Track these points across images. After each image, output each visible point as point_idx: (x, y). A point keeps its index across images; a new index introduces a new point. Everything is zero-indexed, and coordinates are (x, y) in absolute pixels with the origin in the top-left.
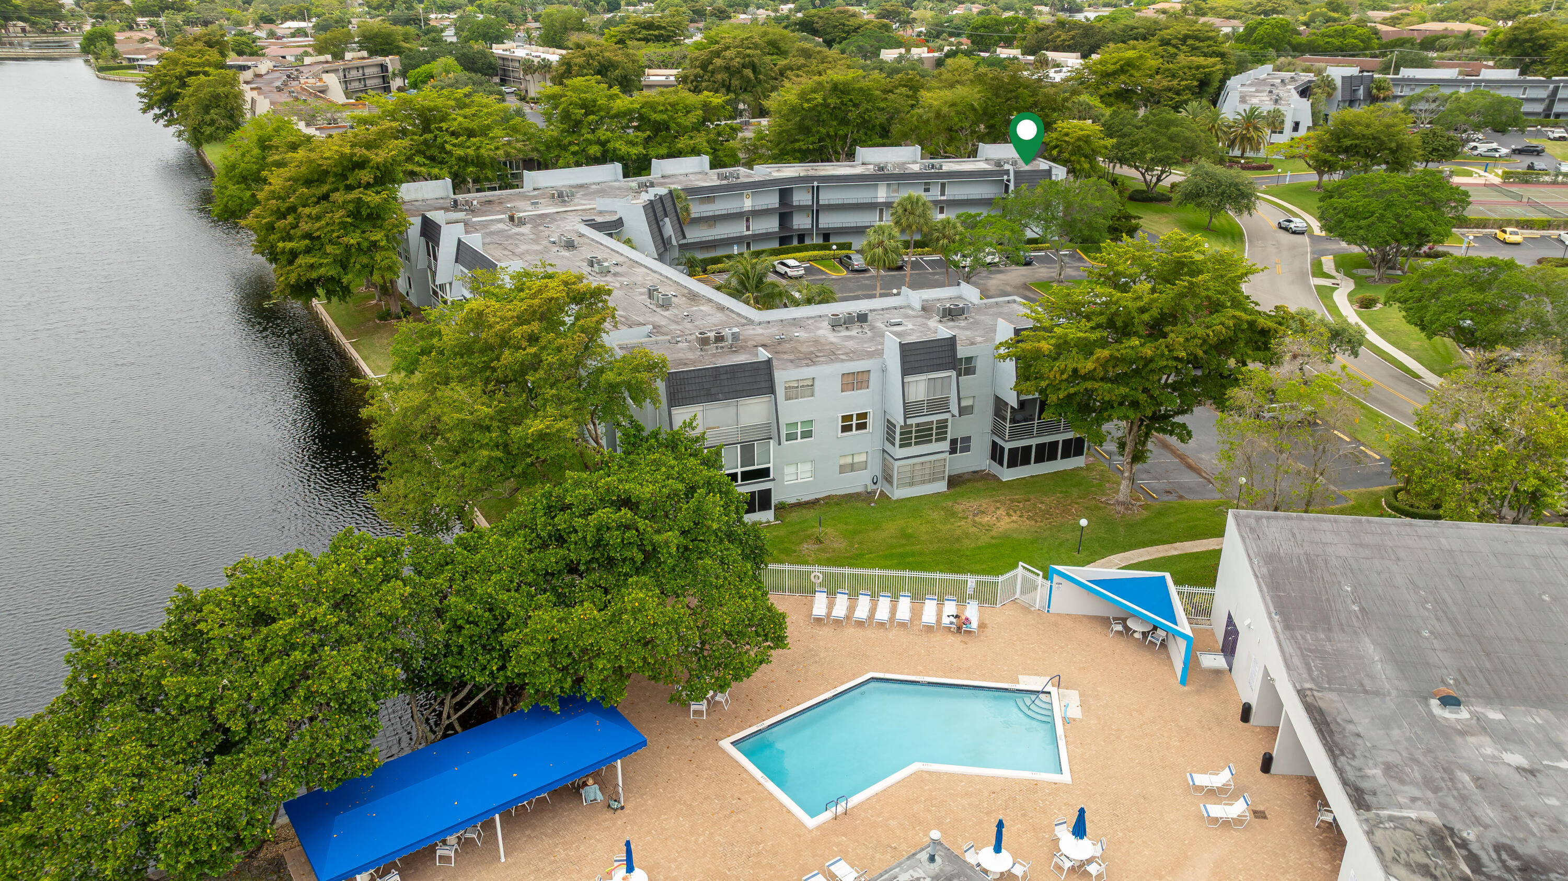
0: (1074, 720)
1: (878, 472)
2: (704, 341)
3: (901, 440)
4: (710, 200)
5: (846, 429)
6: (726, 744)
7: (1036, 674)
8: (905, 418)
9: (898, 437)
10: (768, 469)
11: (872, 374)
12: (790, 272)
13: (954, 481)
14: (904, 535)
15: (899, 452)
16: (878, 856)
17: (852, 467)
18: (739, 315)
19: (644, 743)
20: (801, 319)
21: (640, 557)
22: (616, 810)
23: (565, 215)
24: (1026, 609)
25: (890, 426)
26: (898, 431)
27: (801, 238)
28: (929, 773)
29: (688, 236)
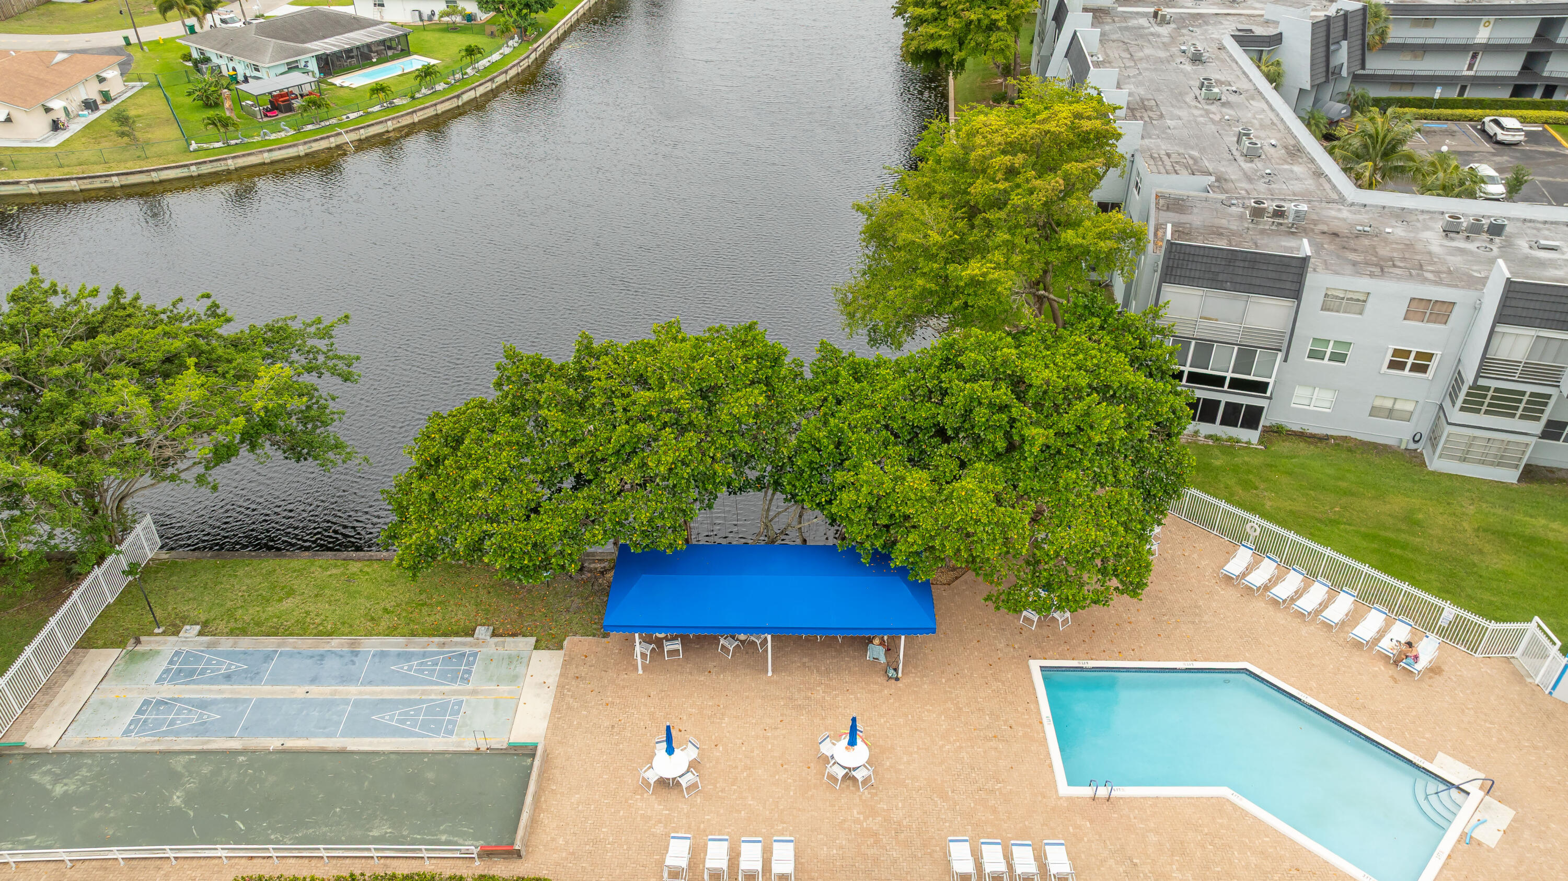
0: (1479, 844)
1: (1425, 429)
2: (1258, 213)
3: (1465, 401)
4: (1428, 23)
5: (1393, 365)
6: (1035, 665)
7: (1466, 762)
8: (1478, 376)
9: (1462, 396)
10: (1267, 384)
11: (1456, 308)
12: (1501, 136)
13: (1531, 473)
14: (1410, 520)
15: (1457, 415)
16: (1111, 862)
17: (1390, 413)
18: (1334, 187)
19: (933, 631)
20: (1411, 211)
21: (1001, 445)
22: (890, 678)
23: (1220, 18)
24: (1519, 677)
25: (1459, 379)
26: (1465, 389)
27: (1550, 90)
28: (1235, 807)
29: (1368, 66)
